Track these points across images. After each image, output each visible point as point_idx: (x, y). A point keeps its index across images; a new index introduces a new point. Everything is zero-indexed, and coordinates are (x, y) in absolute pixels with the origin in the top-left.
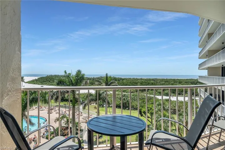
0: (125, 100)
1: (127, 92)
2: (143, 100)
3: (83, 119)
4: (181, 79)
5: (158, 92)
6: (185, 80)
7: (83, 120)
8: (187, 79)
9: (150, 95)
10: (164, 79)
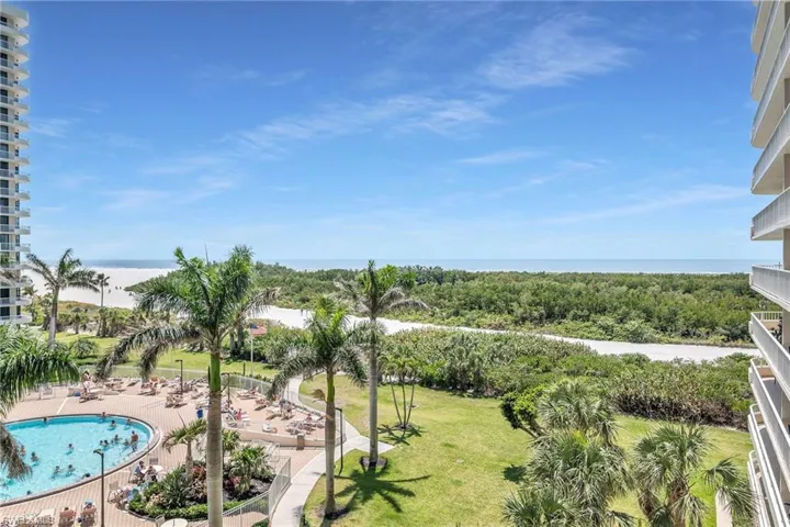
0: (460, 358)
1: (479, 327)
2: (534, 360)
3: (289, 431)
4: (699, 277)
5: (601, 327)
6: (712, 277)
7: (288, 435)
8: (722, 276)
9: (565, 340)
10: (631, 275)
